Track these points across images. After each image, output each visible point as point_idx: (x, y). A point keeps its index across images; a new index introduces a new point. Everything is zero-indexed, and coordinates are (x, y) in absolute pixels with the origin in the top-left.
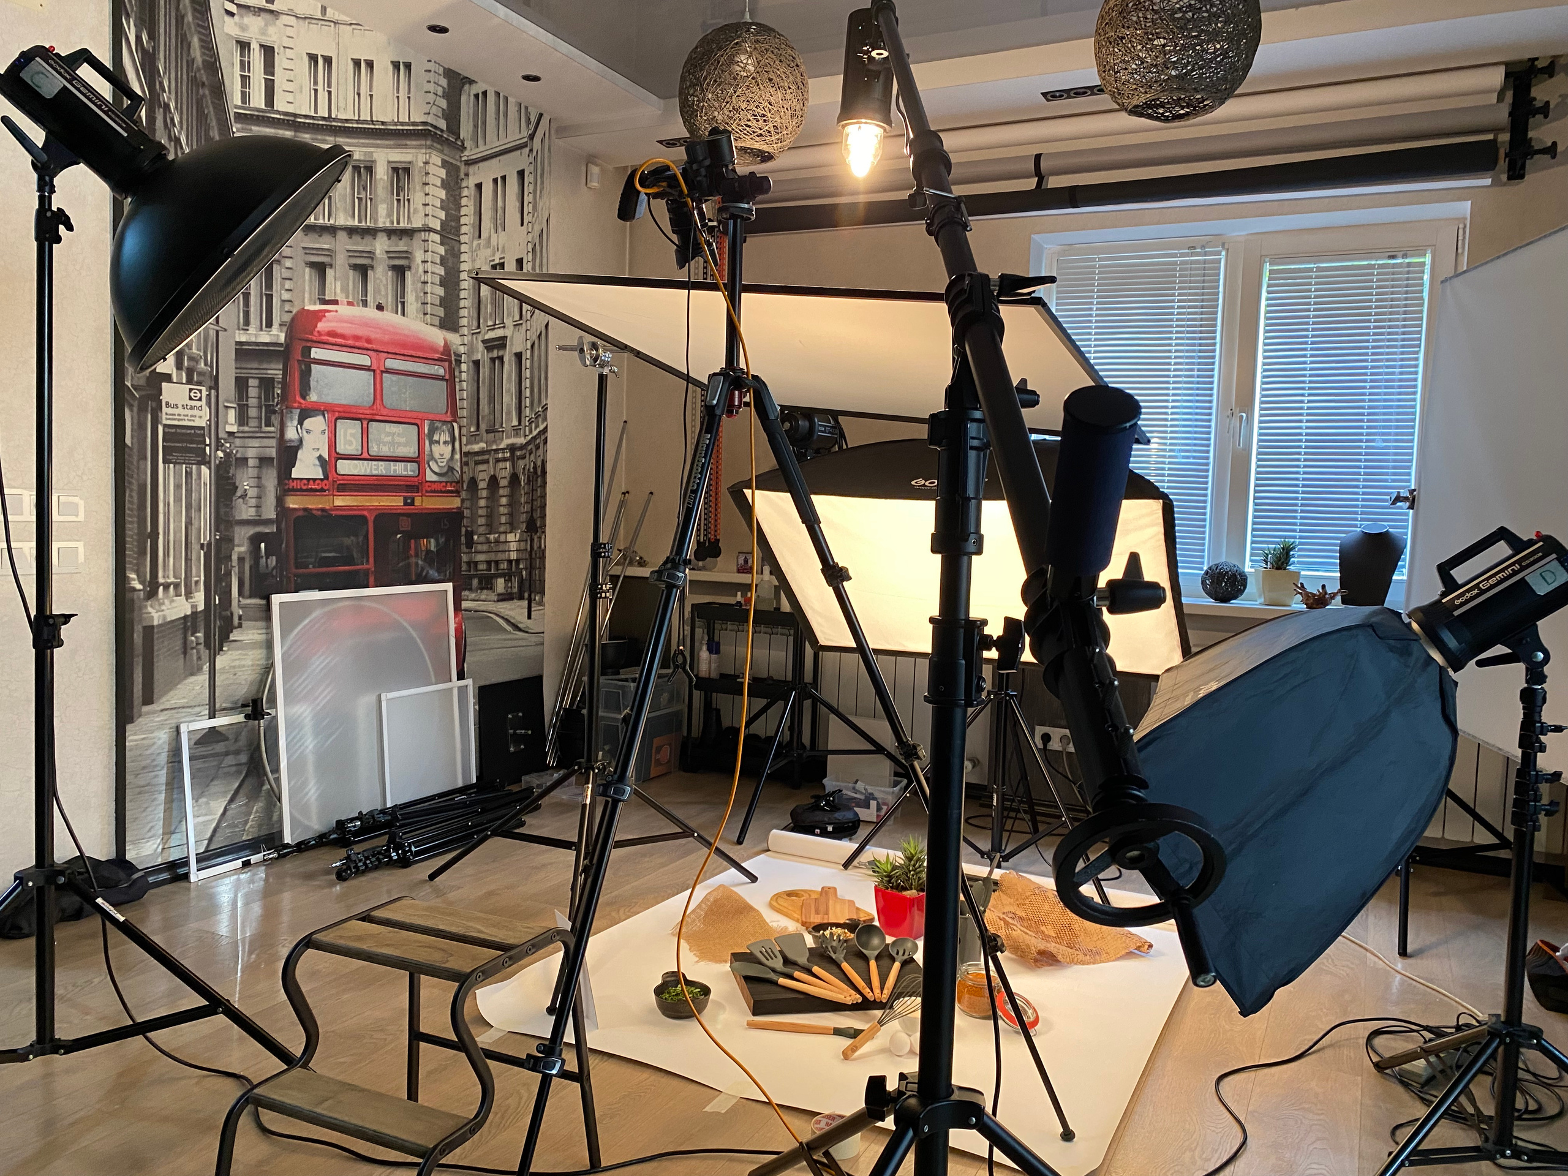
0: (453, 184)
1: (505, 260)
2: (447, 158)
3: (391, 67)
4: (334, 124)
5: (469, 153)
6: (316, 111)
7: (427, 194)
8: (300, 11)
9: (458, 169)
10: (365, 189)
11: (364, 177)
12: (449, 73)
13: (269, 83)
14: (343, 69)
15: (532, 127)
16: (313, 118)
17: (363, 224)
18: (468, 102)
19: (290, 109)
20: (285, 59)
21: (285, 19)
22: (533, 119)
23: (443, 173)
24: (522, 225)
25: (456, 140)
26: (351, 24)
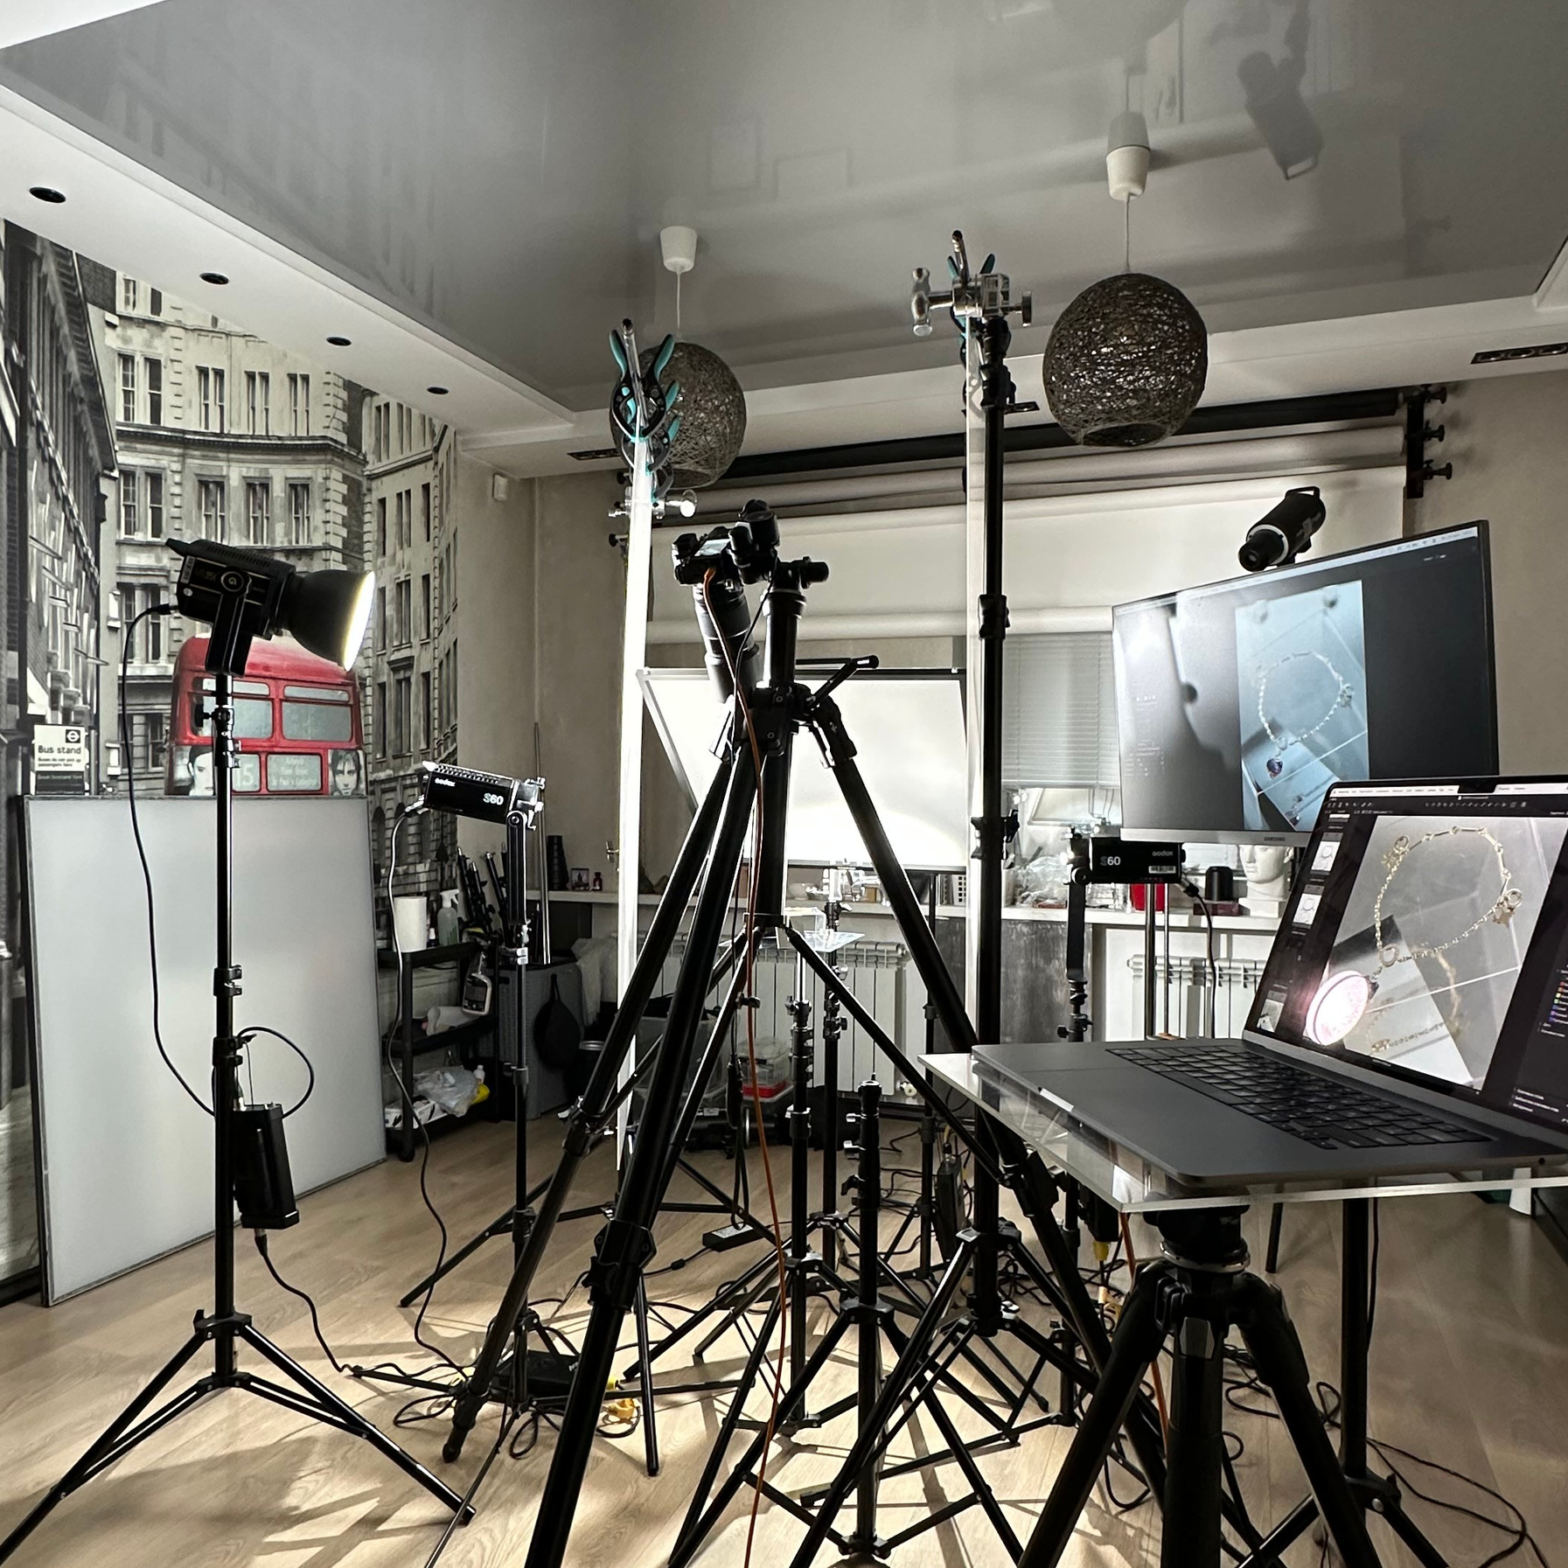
0: (354, 499)
1: (411, 577)
2: (347, 473)
3: (287, 380)
4: (226, 440)
5: (373, 466)
6: (207, 427)
7: (328, 511)
8: (189, 323)
9: (360, 484)
10: (261, 507)
11: (259, 495)
12: (349, 386)
13: (156, 398)
14: (235, 385)
15: (437, 439)
16: (203, 434)
17: (259, 544)
18: (370, 414)
19: (178, 425)
20: (172, 373)
21: (172, 331)
22: (438, 430)
23: (344, 489)
24: (428, 540)
25: (358, 454)
26: (245, 336)
